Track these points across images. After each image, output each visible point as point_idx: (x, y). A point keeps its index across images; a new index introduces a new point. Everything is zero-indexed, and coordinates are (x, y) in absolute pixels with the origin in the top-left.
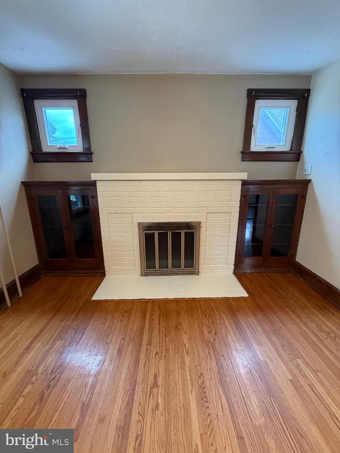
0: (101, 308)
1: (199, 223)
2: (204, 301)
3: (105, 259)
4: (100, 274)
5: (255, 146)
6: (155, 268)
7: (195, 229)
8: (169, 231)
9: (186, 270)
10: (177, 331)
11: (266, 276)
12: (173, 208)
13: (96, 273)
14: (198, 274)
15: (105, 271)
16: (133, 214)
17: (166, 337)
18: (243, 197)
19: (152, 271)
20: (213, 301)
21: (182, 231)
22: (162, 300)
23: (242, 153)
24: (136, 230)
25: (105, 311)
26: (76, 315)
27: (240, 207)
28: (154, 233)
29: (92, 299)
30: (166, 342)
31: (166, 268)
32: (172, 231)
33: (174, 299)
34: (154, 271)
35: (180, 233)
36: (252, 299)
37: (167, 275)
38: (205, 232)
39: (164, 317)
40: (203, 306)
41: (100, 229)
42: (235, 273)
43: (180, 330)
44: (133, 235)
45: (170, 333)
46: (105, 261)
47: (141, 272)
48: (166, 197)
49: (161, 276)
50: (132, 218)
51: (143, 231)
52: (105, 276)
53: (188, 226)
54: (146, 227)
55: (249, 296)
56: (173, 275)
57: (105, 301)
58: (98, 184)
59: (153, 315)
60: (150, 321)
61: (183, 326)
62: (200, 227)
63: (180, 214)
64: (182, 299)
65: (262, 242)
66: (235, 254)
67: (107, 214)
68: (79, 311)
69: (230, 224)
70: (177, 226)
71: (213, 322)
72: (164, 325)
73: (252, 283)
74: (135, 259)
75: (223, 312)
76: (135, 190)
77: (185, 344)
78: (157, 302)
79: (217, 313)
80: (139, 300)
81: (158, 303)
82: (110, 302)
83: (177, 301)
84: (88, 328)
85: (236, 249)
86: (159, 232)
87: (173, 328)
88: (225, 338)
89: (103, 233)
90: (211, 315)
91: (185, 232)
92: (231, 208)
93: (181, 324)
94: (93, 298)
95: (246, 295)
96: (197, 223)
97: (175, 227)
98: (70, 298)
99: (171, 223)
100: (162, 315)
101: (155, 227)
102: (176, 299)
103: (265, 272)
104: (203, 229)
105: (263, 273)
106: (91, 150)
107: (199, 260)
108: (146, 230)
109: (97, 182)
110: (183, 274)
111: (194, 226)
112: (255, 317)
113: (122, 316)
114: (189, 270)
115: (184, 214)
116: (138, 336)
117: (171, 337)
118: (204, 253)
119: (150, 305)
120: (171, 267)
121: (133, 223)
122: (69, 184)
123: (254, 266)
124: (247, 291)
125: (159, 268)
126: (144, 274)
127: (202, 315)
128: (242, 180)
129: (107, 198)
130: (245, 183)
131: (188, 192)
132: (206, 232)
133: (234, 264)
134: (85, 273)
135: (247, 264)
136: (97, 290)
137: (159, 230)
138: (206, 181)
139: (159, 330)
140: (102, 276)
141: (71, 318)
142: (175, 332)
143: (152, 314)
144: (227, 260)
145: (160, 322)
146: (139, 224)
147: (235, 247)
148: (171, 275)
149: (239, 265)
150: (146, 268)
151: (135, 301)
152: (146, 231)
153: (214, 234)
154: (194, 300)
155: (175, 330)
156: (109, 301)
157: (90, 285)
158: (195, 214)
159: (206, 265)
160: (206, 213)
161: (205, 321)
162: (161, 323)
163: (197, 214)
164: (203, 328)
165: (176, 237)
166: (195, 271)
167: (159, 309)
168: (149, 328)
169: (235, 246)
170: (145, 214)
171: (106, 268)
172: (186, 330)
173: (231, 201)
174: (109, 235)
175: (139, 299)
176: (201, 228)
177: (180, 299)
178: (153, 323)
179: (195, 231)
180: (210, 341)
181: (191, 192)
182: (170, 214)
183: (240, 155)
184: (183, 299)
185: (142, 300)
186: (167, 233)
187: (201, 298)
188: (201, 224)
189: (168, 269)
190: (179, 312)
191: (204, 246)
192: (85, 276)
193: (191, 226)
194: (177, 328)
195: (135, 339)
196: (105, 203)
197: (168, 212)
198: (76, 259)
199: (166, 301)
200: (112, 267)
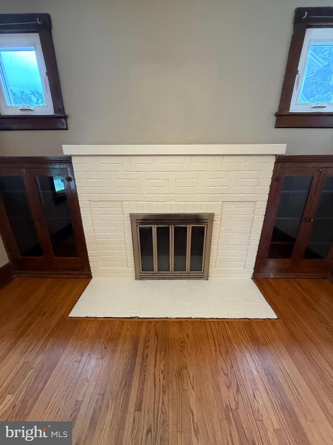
0: (78, 332)
1: (211, 216)
2: (216, 323)
3: (90, 258)
4: (85, 276)
5: (296, 105)
6: (153, 271)
7: (206, 223)
8: (171, 225)
9: (191, 274)
10: (180, 381)
11: (296, 285)
12: (177, 195)
13: (81, 275)
14: (207, 278)
15: (92, 272)
16: (124, 202)
17: (165, 392)
18: (275, 179)
19: (150, 274)
20: (229, 325)
21: (188, 226)
22: (160, 320)
23: (277, 115)
24: (128, 223)
25: (83, 338)
26: (42, 345)
27: (270, 194)
28: (152, 227)
29: (69, 316)
30: (164, 405)
31: (166, 271)
32: (175, 226)
33: (176, 320)
34: (152, 274)
35: (186, 228)
36: (282, 323)
37: (168, 279)
38: (218, 227)
39: (163, 353)
40: (216, 334)
41: (81, 222)
42: (255, 278)
43: (185, 381)
44: (124, 229)
45: (170, 385)
46: (90, 261)
47: (136, 274)
48: (168, 179)
49: (161, 279)
50: (123, 208)
51: (137, 225)
52: (92, 278)
53: (196, 219)
54: (141, 220)
55: (278, 318)
56: (175, 279)
57: (86, 319)
58: (74, 160)
59: (148, 347)
60: (143, 359)
61: (189, 371)
62: (212, 220)
63: (187, 203)
64: (186, 320)
65: (293, 240)
66: (257, 256)
67: (88, 202)
68: (49, 336)
69: (253, 217)
70: (182, 220)
71: (232, 365)
72: (162, 367)
73: (279, 295)
74: (127, 258)
75: (245, 346)
76: (125, 170)
77: (192, 412)
78: (153, 323)
79: (237, 348)
80: (129, 320)
81: (155, 325)
82: (91, 321)
83: (180, 322)
84: (55, 370)
85: (258, 249)
86: (157, 227)
87: (175, 375)
88: (253, 400)
89: (85, 227)
90: (229, 351)
91: (192, 227)
92: (256, 195)
93: (186, 368)
94: (72, 315)
95: (274, 316)
96: (209, 215)
97: (180, 220)
98: (42, 313)
99: (174, 215)
100: (159, 348)
101: (152, 220)
102: (179, 320)
103: (294, 278)
104: (216, 223)
105: (291, 279)
106: (64, 112)
107: (209, 261)
108: (141, 223)
109: (72, 157)
110: (189, 278)
111: (204, 220)
112: (292, 358)
113: (105, 347)
114: (196, 273)
115: (193, 203)
116: (123, 389)
117: (172, 393)
118: (216, 253)
119: (144, 329)
120: (173, 270)
121: (123, 214)
122: (46, 161)
123: (281, 270)
124: (276, 309)
125: (158, 271)
126: (139, 277)
127: (216, 350)
128: (276, 156)
129: (87, 180)
130: (280, 160)
131: (197, 172)
132: (220, 227)
133: (254, 267)
134: (67, 274)
135: (270, 267)
136: (78, 300)
137: (158, 225)
138: (224, 157)
139: (155, 378)
140: (87, 278)
141: (35, 350)
142: (178, 384)
143: (146, 346)
144: (245, 261)
145: (156, 362)
146: (132, 216)
147: (258, 247)
148: (173, 279)
149: (260, 268)
150: (141, 270)
151: (124, 322)
152: (140, 225)
153: (230, 229)
154: (203, 321)
155: (178, 379)
156: (91, 319)
157: (71, 291)
158: (207, 203)
159: (218, 268)
160: (221, 202)
161: (221, 363)
162: (158, 363)
163: (209, 203)
164: (219, 377)
165: (180, 233)
166: (203, 276)
167: (156, 336)
168: (140, 373)
169: (258, 245)
170: (139, 202)
171: (91, 269)
172: (193, 380)
173: (257, 186)
174: (94, 229)
175: (131, 318)
176: (214, 222)
177: (185, 320)
178: (146, 364)
179: (205, 226)
180: (231, 408)
181: (202, 172)
182: (173, 202)
183: (274, 119)
184: (189, 320)
185: (133, 320)
186: (169, 228)
187: (212, 318)
188: (214, 216)
189: (169, 272)
190: (183, 344)
191: (217, 244)
192: (66, 278)
193: (201, 220)
194: (180, 375)
195: (119, 395)
196: (86, 187)
197: (171, 200)
198: (55, 257)
199: (165, 322)
200: (100, 268)
